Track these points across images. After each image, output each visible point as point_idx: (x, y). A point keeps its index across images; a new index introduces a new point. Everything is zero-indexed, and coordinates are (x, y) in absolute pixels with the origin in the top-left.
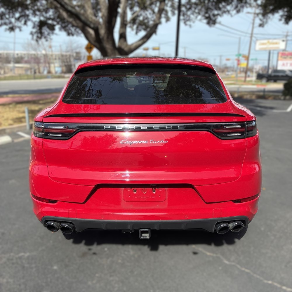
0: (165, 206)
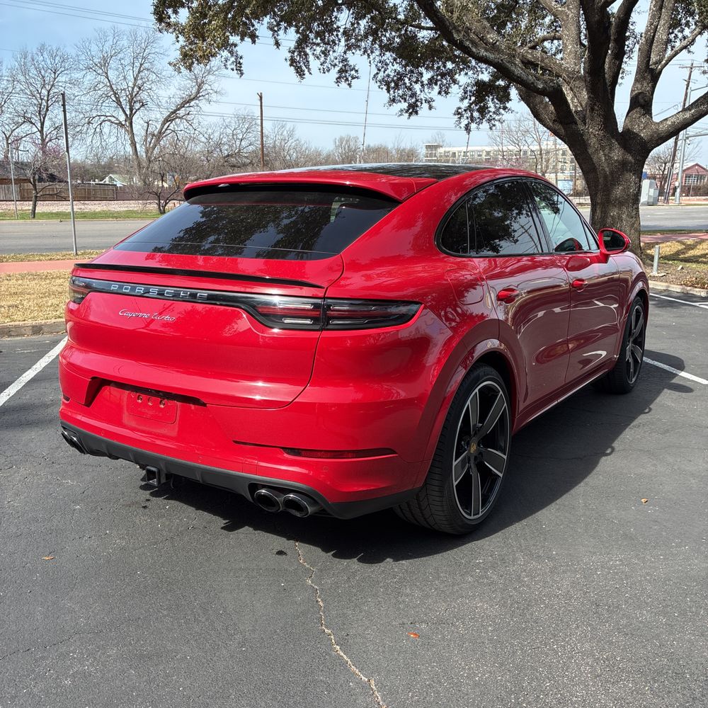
0: (174, 433)
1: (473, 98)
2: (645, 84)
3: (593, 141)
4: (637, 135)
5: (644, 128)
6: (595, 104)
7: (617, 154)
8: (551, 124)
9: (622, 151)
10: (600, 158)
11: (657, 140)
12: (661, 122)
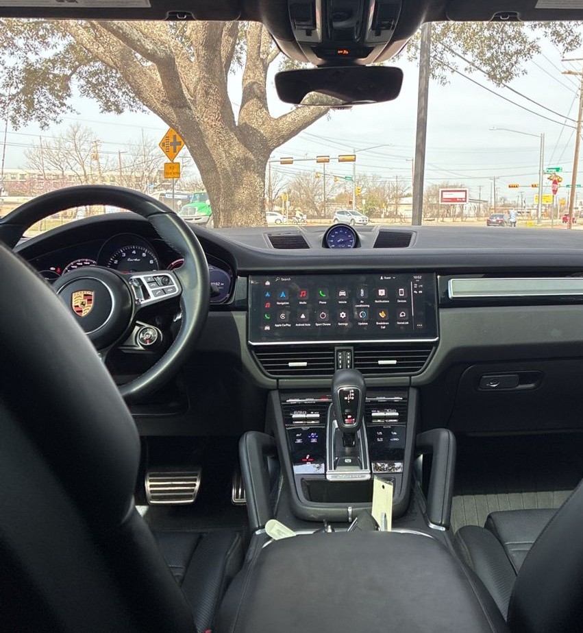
1: (21, 86)
2: (258, 74)
3: (210, 133)
4: (256, 131)
5: (263, 124)
6: (210, 87)
7: (238, 150)
8: (159, 106)
9: (243, 148)
10: (219, 154)
11: (278, 139)
12: (281, 118)
